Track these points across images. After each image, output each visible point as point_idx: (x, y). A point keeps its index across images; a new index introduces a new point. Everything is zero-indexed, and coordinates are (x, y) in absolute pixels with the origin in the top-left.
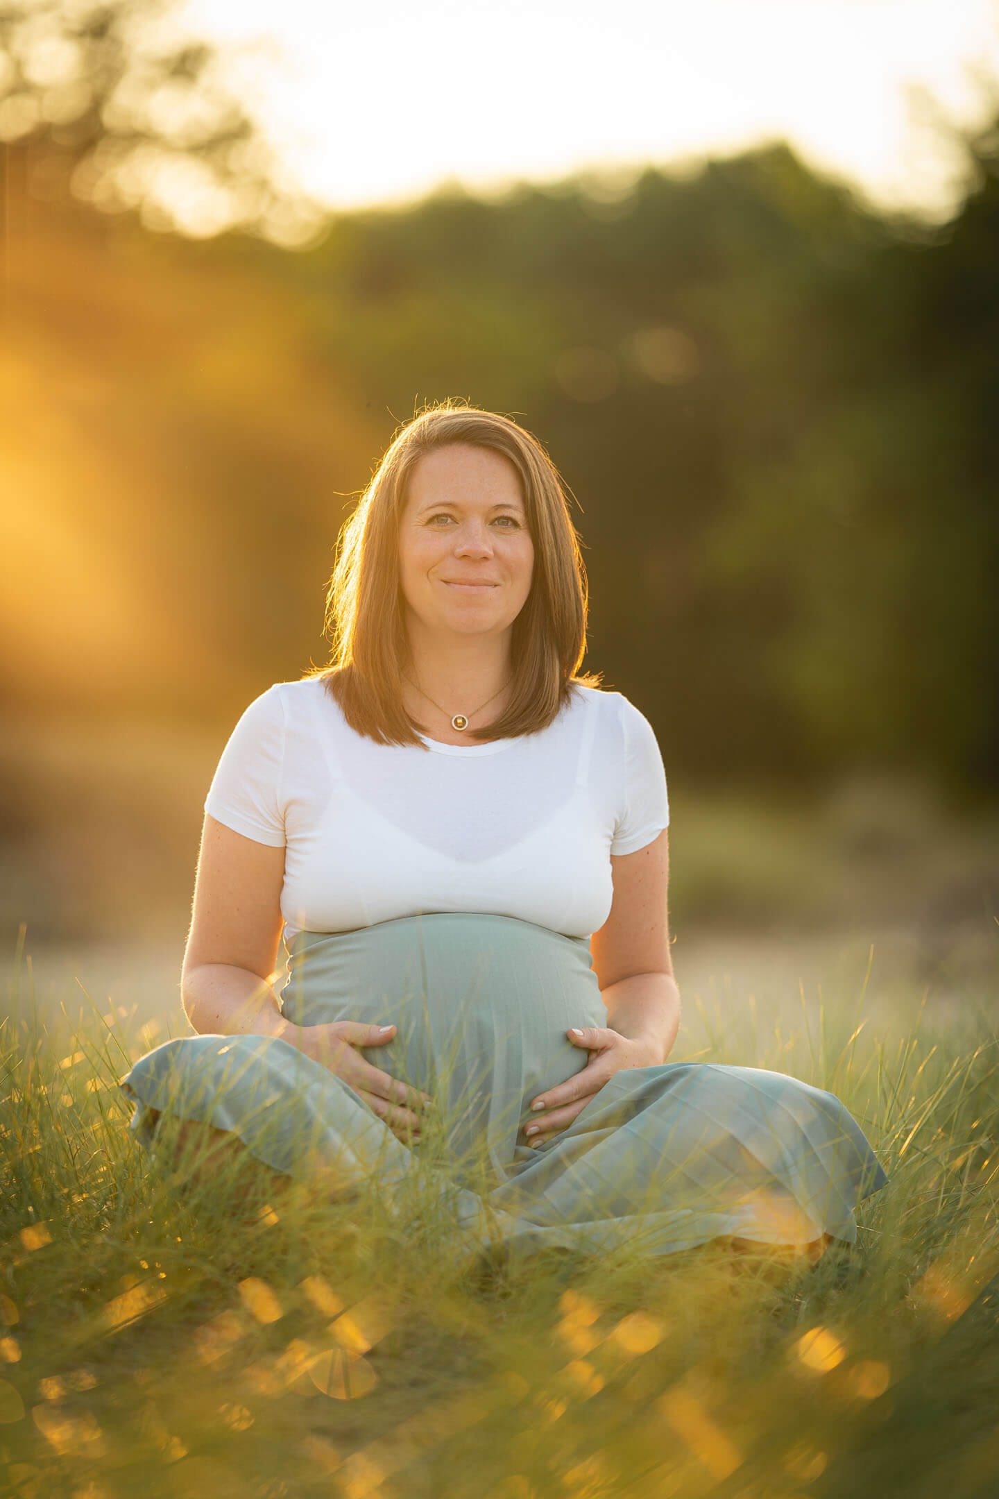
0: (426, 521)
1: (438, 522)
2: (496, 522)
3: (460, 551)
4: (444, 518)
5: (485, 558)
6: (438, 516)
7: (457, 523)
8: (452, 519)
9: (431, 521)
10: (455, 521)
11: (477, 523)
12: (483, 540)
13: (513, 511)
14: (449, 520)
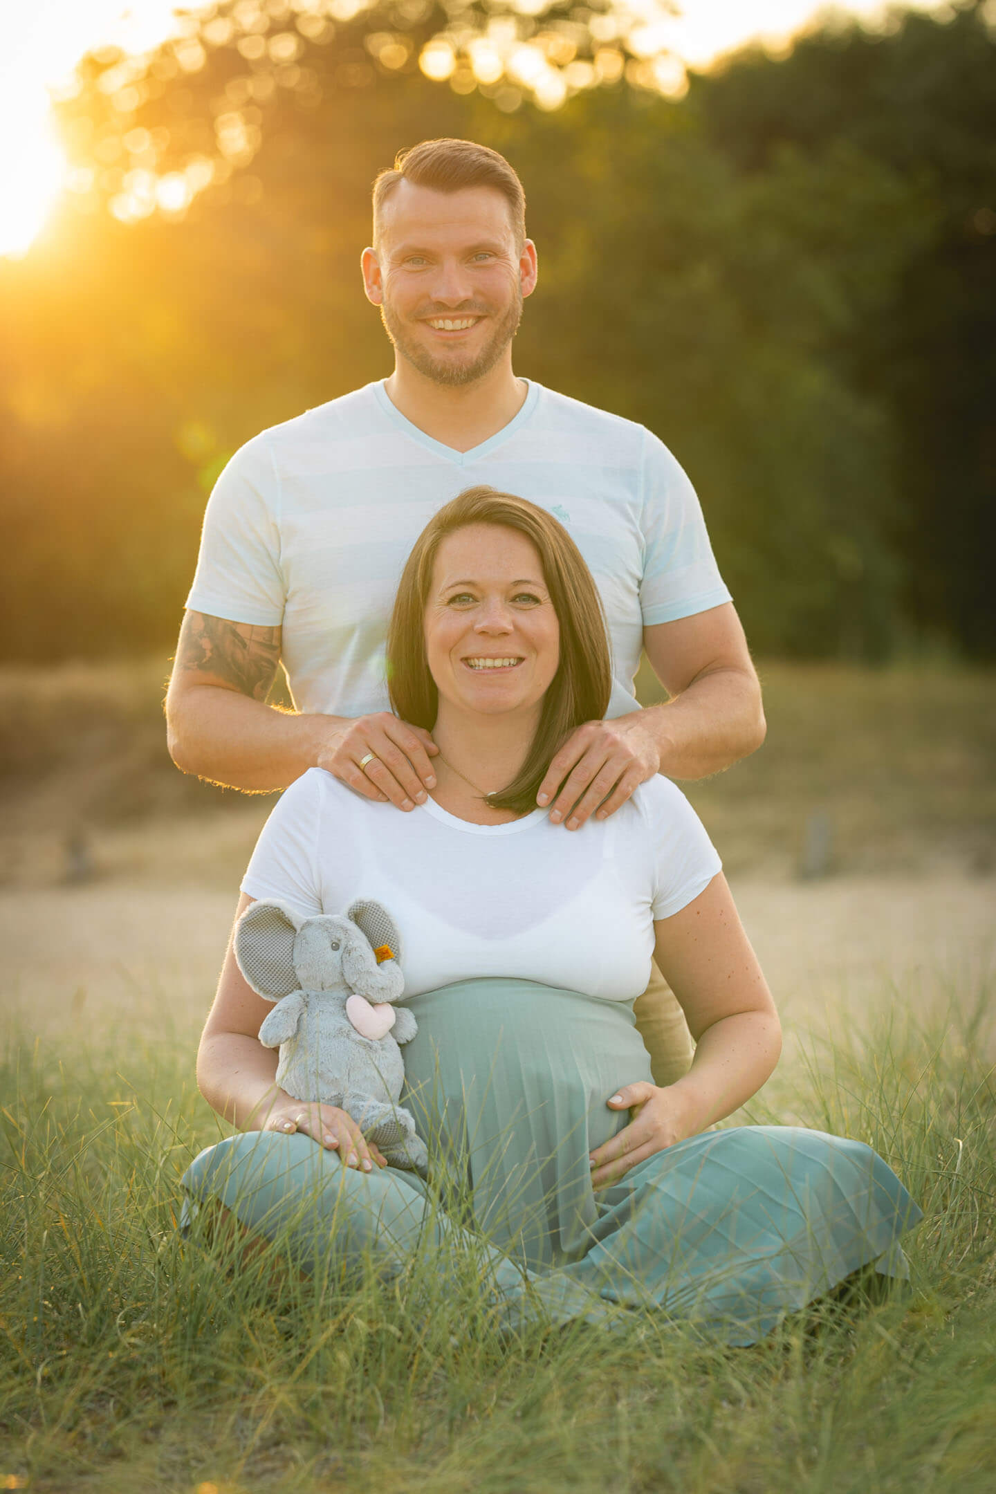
0: (448, 601)
1: (460, 601)
2: (517, 599)
3: (478, 627)
4: (463, 599)
5: (505, 633)
6: (459, 596)
7: (478, 601)
8: (473, 599)
9: (452, 600)
10: (476, 600)
11: (496, 601)
12: (500, 616)
13: (532, 586)
14: (471, 599)
